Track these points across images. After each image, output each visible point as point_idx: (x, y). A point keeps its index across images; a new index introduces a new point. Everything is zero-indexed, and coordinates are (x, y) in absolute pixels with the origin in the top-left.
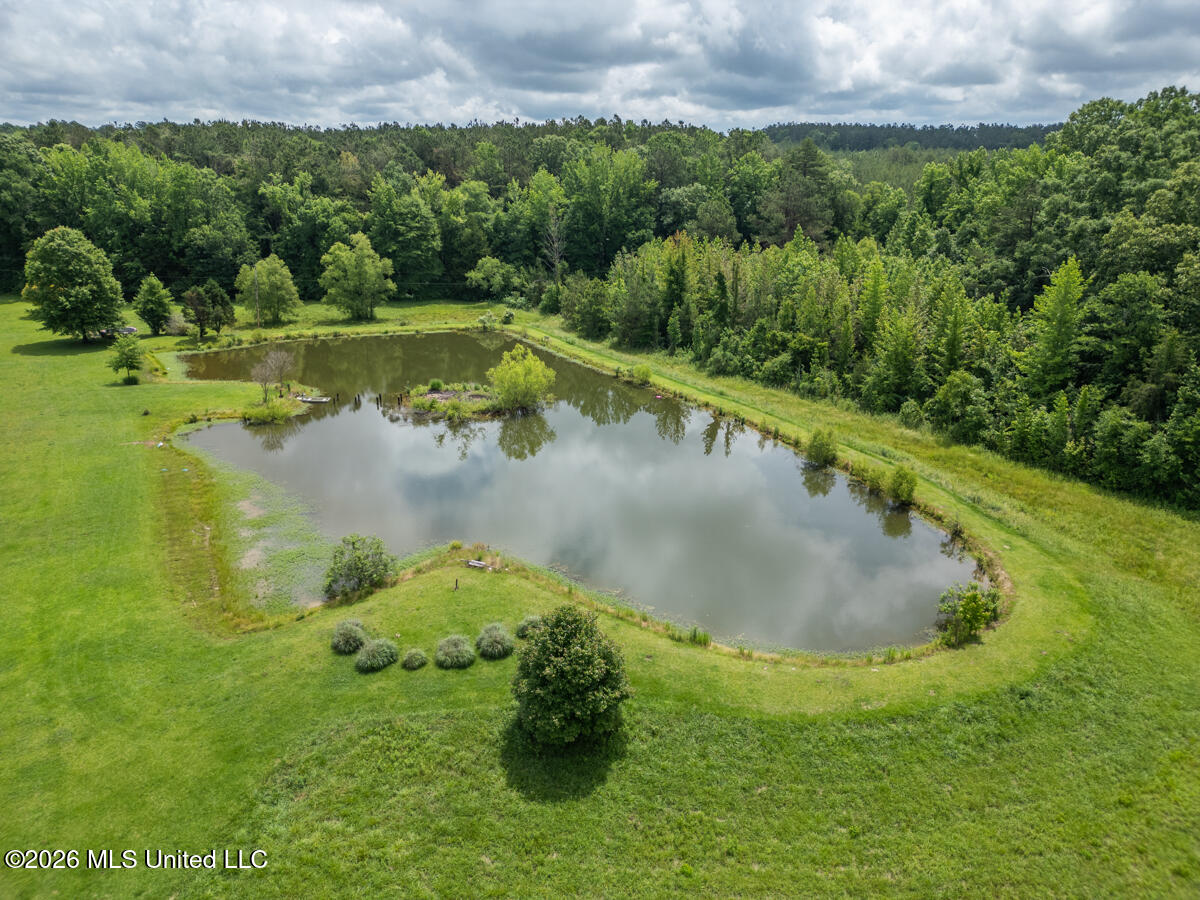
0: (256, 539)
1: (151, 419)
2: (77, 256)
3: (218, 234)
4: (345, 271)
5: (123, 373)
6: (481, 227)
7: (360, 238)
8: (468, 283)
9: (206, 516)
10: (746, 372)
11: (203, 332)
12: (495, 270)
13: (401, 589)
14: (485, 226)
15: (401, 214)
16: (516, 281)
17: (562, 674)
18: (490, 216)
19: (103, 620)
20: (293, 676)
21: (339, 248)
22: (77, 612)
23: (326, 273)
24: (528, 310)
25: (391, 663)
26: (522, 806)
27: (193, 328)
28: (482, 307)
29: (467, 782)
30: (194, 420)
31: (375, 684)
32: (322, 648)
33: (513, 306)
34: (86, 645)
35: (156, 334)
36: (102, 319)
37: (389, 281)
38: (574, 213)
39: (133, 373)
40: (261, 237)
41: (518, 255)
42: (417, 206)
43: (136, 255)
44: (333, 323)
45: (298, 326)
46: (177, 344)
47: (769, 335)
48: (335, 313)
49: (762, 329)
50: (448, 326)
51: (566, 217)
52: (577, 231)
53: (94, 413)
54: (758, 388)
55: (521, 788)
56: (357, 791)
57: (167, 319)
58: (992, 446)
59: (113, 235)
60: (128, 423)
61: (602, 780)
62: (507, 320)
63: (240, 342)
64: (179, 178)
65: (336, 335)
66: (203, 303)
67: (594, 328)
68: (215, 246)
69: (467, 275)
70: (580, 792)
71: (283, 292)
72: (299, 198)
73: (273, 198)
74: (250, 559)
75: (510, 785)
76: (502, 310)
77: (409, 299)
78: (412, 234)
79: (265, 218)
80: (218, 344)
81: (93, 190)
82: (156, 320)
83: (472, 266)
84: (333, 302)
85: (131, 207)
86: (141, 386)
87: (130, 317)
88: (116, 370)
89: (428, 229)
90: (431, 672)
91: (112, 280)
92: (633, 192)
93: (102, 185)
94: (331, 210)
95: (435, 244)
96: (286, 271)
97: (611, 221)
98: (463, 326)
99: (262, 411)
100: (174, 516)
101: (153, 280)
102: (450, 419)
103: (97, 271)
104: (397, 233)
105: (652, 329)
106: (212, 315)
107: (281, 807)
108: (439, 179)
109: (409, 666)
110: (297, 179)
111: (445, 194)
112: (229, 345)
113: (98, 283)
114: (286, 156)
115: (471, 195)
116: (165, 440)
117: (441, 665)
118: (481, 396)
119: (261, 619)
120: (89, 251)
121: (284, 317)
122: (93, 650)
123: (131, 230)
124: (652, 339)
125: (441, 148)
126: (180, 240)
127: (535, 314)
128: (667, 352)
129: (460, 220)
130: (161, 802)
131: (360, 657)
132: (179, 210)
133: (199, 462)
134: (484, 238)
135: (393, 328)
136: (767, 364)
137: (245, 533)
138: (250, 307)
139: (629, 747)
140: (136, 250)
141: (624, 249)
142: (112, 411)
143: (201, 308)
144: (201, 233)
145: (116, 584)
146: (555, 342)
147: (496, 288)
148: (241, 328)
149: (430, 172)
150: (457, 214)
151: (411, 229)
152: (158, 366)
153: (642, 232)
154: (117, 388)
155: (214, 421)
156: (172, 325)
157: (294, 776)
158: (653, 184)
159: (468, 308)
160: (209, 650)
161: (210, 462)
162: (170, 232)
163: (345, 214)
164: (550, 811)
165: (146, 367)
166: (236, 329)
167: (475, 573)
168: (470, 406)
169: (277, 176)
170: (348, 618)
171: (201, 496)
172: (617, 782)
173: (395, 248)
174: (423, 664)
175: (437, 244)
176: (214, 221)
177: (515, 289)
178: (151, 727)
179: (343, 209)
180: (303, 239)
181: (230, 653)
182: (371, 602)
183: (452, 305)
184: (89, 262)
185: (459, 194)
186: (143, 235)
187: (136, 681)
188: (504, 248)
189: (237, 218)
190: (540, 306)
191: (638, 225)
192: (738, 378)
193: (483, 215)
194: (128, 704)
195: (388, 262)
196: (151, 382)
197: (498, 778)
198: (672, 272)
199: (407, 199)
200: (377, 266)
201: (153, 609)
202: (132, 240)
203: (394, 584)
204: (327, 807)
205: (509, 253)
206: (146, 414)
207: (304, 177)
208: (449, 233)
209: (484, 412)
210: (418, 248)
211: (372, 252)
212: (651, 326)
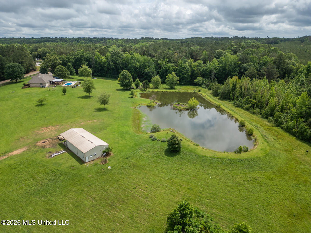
0: (144, 123)
1: (134, 104)
2: (127, 75)
3: (150, 70)
4: (170, 79)
5: (131, 96)
6: (199, 70)
7: (173, 73)
8: (194, 82)
9: (138, 119)
10: (242, 107)
11: (144, 89)
12: (201, 80)
13: (160, 132)
14: (200, 70)
15: (183, 68)
16: (205, 82)
17: (172, 142)
18: (202, 68)
19: (125, 129)
20: (144, 139)
21: (169, 75)
22: (122, 128)
23: (167, 79)
24: (206, 89)
25: (156, 140)
26: (165, 156)
27: (143, 89)
28: (197, 87)
29: (160, 153)
30: (140, 105)
31: (153, 142)
32: (148, 137)
33: (203, 87)
34: (122, 132)
35: (137, 89)
36: (129, 86)
37: (178, 81)
38: (220, 68)
39: (133, 96)
40: (157, 71)
41: (207, 77)
42: (187, 66)
43: (136, 73)
44: (167, 89)
45: (160, 89)
46: (140, 91)
47: (249, 100)
48: (167, 87)
49: (248, 99)
50: (187, 91)
51: (218, 69)
52: (220, 72)
53: (126, 102)
54: (243, 110)
55: (166, 155)
56: (148, 151)
57: (139, 86)
58: (282, 128)
59: (133, 69)
60: (131, 104)
61: (176, 156)
62: (199, 91)
63: (150, 91)
64: (145, 60)
65: (166, 91)
66: (145, 84)
67: (216, 94)
68: (149, 72)
69: (195, 80)
70: (172, 156)
71: (159, 83)
72: (165, 64)
73: (160, 63)
74: (143, 126)
75: (165, 154)
76: (200, 88)
77: (183, 84)
78: (185, 72)
79: (158, 66)
80: (146, 92)
81: (131, 61)
82: (137, 86)
83: (196, 79)
84: (167, 85)
85: (136, 65)
86: (134, 98)
87: (133, 85)
88: (130, 95)
89: (188, 71)
90: (160, 142)
91: (131, 79)
92: (235, 64)
93: (132, 61)
94: (170, 66)
95: (189, 74)
96: (160, 79)
97: (228, 70)
98: (190, 91)
99: (150, 105)
100: (134, 119)
101: (138, 79)
102: (179, 109)
103: (129, 78)
104: (182, 71)
105: (227, 96)
106: (146, 86)
107: (140, 150)
108: (192, 60)
109: (158, 141)
110: (165, 60)
111: (193, 63)
112: (148, 92)
113: (129, 80)
114: (164, 55)
115: (198, 64)
116: (135, 108)
117: (162, 141)
118: (186, 106)
119: (142, 133)
120: (129, 74)
121: (158, 87)
122: (123, 132)
123: (136, 69)
124: (227, 98)
125: (195, 53)
126: (143, 71)
127: (207, 90)
128: (229, 101)
129: (195, 69)
130: (128, 147)
131: (152, 138)
132: (144, 65)
133: (139, 112)
134: (200, 73)
135: (177, 91)
136: (247, 106)
137: (143, 122)
138: (153, 85)
139: (180, 154)
140: (136, 72)
141: (230, 77)
142: (129, 102)
143: (144, 85)
144: (147, 70)
145: (126, 126)
146: (207, 96)
147: (200, 83)
148: (151, 89)
149: (191, 59)
150: (195, 68)
151: (185, 71)
152: (136, 95)
153: (235, 73)
154: (130, 98)
155: (143, 105)
156: (140, 87)
157: (142, 148)
158: (240, 62)
159: (194, 87)
160: (135, 135)
161: (141, 112)
162: (142, 69)
163: (173, 67)
164: (168, 157)
165: (134, 95)
166: (150, 89)
167: (171, 132)
168: (182, 108)
169: (162, 59)
170: (153, 134)
171: (138, 116)
172: (177, 157)
173: (181, 74)
174: (159, 141)
175: (190, 74)
176: (149, 68)
177: (204, 84)
178: (128, 141)
179: (173, 66)
180: (165, 72)
181: (138, 136)
182: (156, 133)
183: (191, 86)
184: (128, 76)
185: (196, 64)
186: (138, 70)
187: (127, 136)
188: (204, 75)
189: (154, 67)
190: (208, 88)
191: (235, 71)
192: (240, 108)
193: (200, 68)
194: (126, 138)
195: (178, 78)
196: (135, 98)
197: (164, 153)
198: (233, 84)
199: (185, 64)
200: (176, 78)
201: (130, 129)
202: (136, 70)
203: (160, 131)
204: (144, 152)
205: (205, 76)
206: (133, 103)
207: (166, 59)
208: (193, 71)
209: (185, 109)
210: (186, 75)
211: (175, 76)
212: (227, 95)
